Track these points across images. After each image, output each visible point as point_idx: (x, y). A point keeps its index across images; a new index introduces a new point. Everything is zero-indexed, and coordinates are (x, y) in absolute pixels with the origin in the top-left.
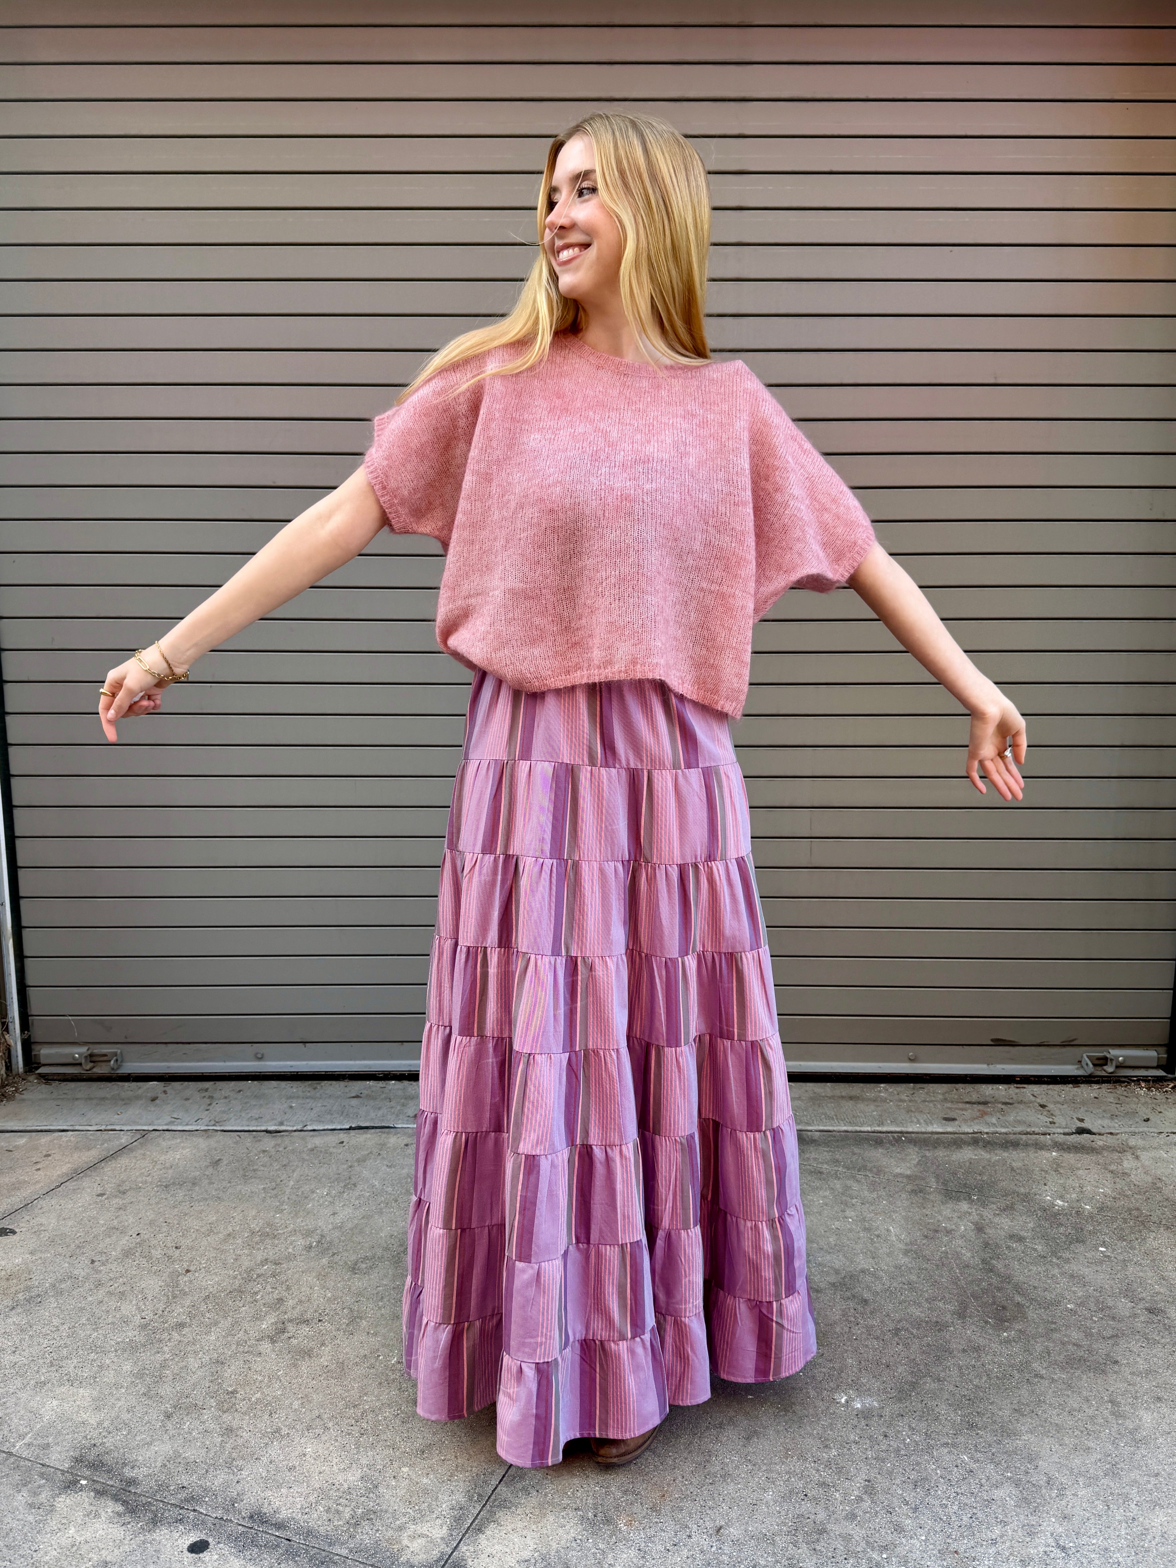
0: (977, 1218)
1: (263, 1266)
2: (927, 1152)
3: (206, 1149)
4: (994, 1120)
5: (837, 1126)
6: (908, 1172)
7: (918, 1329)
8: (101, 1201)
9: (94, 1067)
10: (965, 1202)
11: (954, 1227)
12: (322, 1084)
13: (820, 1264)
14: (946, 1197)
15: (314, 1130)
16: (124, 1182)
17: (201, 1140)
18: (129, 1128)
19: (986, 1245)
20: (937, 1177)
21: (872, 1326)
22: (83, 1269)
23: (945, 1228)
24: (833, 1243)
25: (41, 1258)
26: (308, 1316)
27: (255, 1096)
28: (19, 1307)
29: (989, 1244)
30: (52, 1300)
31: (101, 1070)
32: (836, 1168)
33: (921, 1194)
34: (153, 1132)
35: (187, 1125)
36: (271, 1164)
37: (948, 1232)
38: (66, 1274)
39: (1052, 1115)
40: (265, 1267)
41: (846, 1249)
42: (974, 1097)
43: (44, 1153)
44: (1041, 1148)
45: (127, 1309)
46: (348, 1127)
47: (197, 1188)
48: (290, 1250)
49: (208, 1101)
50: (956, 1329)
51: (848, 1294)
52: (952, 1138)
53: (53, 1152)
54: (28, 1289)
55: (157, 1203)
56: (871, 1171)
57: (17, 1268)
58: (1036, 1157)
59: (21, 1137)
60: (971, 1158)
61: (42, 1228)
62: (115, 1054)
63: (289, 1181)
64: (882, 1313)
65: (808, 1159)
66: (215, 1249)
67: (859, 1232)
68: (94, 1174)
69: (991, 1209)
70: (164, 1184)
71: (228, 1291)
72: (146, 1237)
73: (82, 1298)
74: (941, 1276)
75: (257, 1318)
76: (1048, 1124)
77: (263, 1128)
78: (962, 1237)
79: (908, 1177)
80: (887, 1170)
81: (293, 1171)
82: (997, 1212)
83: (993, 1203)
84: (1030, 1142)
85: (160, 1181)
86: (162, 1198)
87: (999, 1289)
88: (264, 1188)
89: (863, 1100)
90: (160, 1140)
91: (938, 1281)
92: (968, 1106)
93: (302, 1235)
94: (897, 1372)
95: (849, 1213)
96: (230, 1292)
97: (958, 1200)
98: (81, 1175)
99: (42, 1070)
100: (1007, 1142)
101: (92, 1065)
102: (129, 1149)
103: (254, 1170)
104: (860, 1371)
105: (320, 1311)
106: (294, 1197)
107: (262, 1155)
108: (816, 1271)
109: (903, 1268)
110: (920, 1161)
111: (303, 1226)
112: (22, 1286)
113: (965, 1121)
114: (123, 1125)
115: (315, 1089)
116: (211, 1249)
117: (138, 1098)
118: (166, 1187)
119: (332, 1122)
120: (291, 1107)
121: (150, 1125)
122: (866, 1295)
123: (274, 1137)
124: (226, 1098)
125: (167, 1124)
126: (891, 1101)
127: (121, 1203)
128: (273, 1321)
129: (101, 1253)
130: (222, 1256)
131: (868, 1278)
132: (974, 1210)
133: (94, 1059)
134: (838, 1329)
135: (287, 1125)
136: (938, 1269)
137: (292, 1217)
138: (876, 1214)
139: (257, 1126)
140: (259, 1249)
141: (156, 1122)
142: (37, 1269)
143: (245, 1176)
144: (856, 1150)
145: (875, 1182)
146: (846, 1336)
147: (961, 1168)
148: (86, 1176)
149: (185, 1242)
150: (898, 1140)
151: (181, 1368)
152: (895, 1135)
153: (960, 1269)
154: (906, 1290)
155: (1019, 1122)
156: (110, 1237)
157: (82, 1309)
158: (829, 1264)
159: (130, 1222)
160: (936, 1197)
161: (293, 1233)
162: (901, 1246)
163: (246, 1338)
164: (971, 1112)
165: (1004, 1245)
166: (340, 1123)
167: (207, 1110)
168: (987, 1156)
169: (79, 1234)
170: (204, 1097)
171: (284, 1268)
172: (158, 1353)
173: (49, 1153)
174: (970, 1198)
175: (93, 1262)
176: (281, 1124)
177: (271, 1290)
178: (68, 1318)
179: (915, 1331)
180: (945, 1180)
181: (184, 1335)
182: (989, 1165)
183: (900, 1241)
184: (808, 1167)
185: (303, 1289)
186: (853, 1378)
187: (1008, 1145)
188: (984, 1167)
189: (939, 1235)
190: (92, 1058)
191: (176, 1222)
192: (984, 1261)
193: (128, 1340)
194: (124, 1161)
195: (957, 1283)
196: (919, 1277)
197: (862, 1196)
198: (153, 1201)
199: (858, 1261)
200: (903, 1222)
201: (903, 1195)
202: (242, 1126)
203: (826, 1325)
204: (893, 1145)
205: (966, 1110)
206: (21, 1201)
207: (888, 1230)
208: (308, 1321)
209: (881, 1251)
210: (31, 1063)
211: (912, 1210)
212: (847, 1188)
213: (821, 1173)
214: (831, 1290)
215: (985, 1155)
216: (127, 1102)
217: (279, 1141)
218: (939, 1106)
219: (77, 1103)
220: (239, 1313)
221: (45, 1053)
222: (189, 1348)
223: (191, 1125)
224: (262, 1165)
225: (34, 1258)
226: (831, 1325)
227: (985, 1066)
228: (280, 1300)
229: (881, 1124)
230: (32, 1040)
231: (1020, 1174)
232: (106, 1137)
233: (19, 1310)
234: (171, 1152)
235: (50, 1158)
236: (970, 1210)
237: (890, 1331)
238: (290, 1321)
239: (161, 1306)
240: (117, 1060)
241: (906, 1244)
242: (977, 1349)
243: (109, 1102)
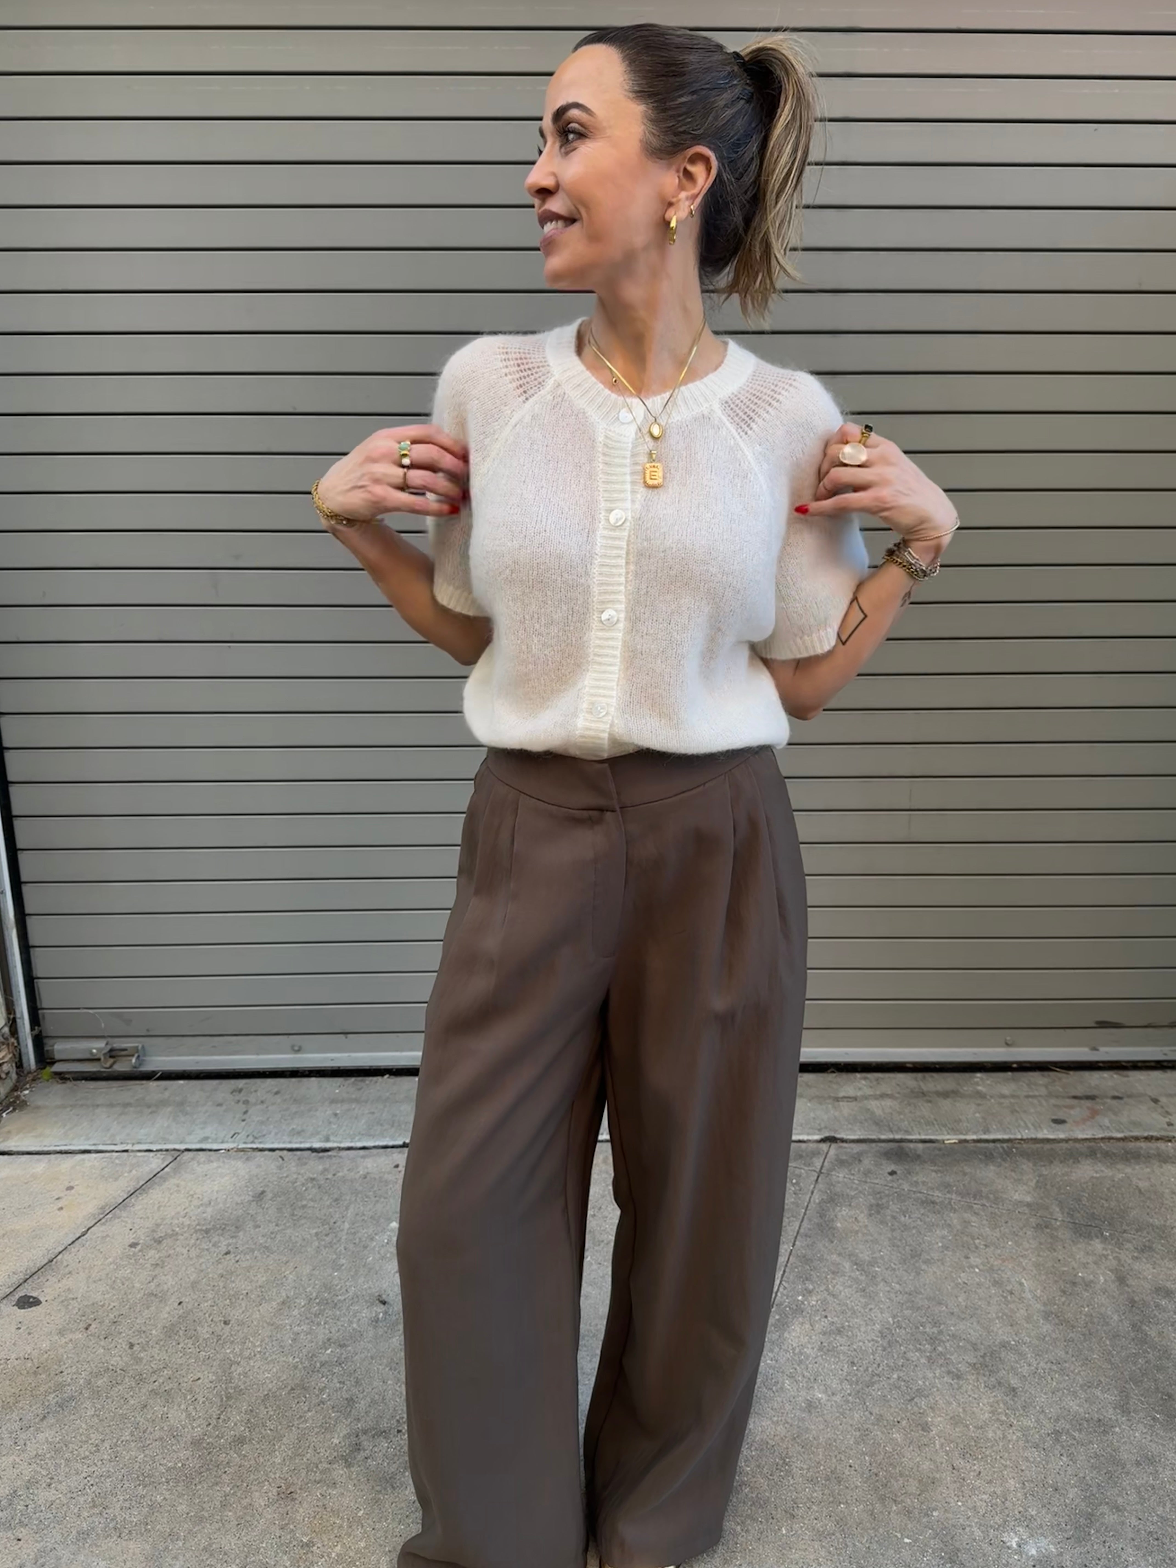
0: (1115, 1263)
1: (326, 1349)
2: (1043, 1168)
3: (247, 1177)
4: (1106, 1122)
5: (939, 1134)
6: (1028, 1199)
7: (1080, 1431)
8: (134, 1254)
9: (114, 1063)
10: (1097, 1241)
11: (1091, 1277)
12: (367, 1082)
13: (954, 1336)
14: (1075, 1233)
15: (364, 1148)
16: (158, 1225)
17: (239, 1164)
18: (159, 1147)
19: (1132, 1302)
20: (1061, 1204)
21: (1028, 1428)
22: (120, 1356)
23: (1083, 1278)
24: (964, 1304)
25: (71, 1340)
26: (384, 1424)
27: (295, 1100)
28: (51, 1415)
29: (1135, 1302)
30: (88, 1404)
31: (121, 1067)
32: (948, 1196)
33: (1048, 1230)
34: (186, 1153)
35: (222, 1142)
36: (321, 1199)
37: (1088, 1285)
38: (101, 1365)
39: (1167, 1113)
40: (329, 1352)
41: (979, 1312)
42: (1080, 1090)
43: (67, 1184)
44: (1165, 1161)
45: (177, 1415)
46: (401, 1143)
47: (241, 1234)
48: (355, 1325)
49: (243, 1107)
50: (1123, 1430)
51: (993, 1379)
52: (1067, 1149)
53: (77, 1183)
54: (60, 1387)
55: (198, 1257)
56: (987, 1198)
57: (46, 1356)
58: (1163, 1174)
59: (39, 1160)
60: (1092, 1177)
61: (71, 1296)
62: (136, 1049)
63: (344, 1222)
64: (1035, 1407)
65: (916, 1182)
66: (268, 1324)
67: (989, 1288)
68: (124, 1214)
69: (1127, 1250)
70: (204, 1228)
71: (289, 1388)
72: (190, 1307)
73: (122, 1401)
74: (1091, 1350)
75: (327, 1428)
76: (1166, 1126)
77: (307, 1145)
78: (1104, 1291)
79: (1028, 1205)
80: (1005, 1196)
81: (347, 1208)
82: (1136, 1254)
83: (1129, 1241)
84: (1152, 1152)
85: (198, 1225)
86: (203, 1250)
87: (1159, 1369)
88: (317, 1234)
89: (962, 1096)
90: (194, 1164)
91: (1089, 1358)
92: (1076, 1102)
93: (366, 1301)
94: (1068, 1498)
95: (974, 1260)
96: (292, 1389)
97: (1089, 1237)
98: (110, 1216)
99: (58, 1068)
100: (1127, 1152)
101: (111, 1061)
102: (161, 1177)
103: (304, 1207)
104: (1026, 1498)
105: (398, 1418)
106: (351, 1246)
107: (310, 1185)
108: (951, 1346)
109: (1047, 1339)
110: (1038, 1182)
111: (366, 1290)
112: (51, 1384)
113: (1077, 1123)
114: (151, 1143)
115: (359, 1089)
116: (265, 1325)
117: (164, 1103)
118: (207, 1231)
119: (382, 1136)
120: (336, 1115)
121: (181, 1143)
122: (1014, 1382)
123: (321, 1158)
124: (262, 1102)
125: (200, 1142)
126: (991, 1097)
127: (157, 1256)
128: (345, 1432)
129: (141, 1332)
130: (279, 1336)
131: (1012, 1357)
132: (1109, 1252)
133: (114, 1053)
134: (990, 1435)
135: (334, 1142)
136: (1085, 1340)
137: (352, 1277)
138: (1004, 1261)
139: (301, 1142)
140: (319, 1324)
141: (188, 1139)
142: (68, 1358)
143: (293, 1215)
144: (967, 1169)
145: (995, 1214)
146: (1001, 1444)
147: (1084, 1191)
148: (116, 1217)
149: (235, 1314)
150: (1008, 1153)
151: (246, 1508)
152: (1005, 1145)
153: (1110, 1340)
154: (1056, 1372)
155: (1136, 1124)
156: (148, 1308)
157: (124, 1417)
158: (964, 1337)
159: (169, 1284)
160: (1064, 1234)
161: (356, 1300)
162: (1038, 1306)
163: (317, 1461)
164: (1078, 1111)
165: (1152, 1303)
166: (392, 1138)
167: (244, 1120)
168: (1108, 1172)
169: (113, 1304)
170: (238, 1101)
171: (350, 1351)
172: (217, 1484)
173: (72, 1184)
174: (1102, 1234)
175: (131, 1346)
176: (327, 1140)
177: (338, 1385)
178: (108, 1431)
179: (1076, 1434)
180: (1070, 1209)
181: (245, 1456)
182: (1114, 1186)
183: (1037, 1298)
184: (919, 1195)
185: (375, 1384)
186: (1021, 1509)
187: (1129, 1156)
188: (1108, 1189)
189: (1078, 1289)
190: (113, 1054)
191: (221, 1284)
192: (1133, 1326)
193: (180, 1465)
194: (156, 1195)
195: (1110, 1360)
196: (1067, 1353)
197: (984, 1234)
198: (193, 1253)
199: (995, 1329)
200: (1035, 1272)
201: (1029, 1233)
202: (284, 1143)
203: (975, 1427)
204: (1004, 1160)
205: (1071, 1107)
206: (43, 1256)
207: (1021, 1284)
208: (385, 1432)
209: (1018, 1315)
210: (44, 1058)
211: (1041, 1253)
212: (967, 1223)
213: (933, 1202)
214: (973, 1374)
215: (1106, 1171)
216: (155, 1107)
217: (327, 1163)
218: (1044, 1103)
219: (98, 1111)
220: (306, 1421)
221: (60, 1048)
222: (252, 1476)
223: (227, 1142)
224: (311, 1200)
225: (64, 1340)
226: (981, 1428)
227: (1086, 1050)
228: (351, 1401)
229: (986, 1131)
230: (44, 1034)
231: (1149, 1198)
232: (134, 1161)
233: (51, 1420)
234: (208, 1182)
235: (73, 1191)
236: (1105, 1252)
237: (1049, 1435)
238: (365, 1432)
239: (215, 1411)
240: (138, 1056)
241: (1045, 1304)
242: (1151, 1460)
243: (132, 1109)
